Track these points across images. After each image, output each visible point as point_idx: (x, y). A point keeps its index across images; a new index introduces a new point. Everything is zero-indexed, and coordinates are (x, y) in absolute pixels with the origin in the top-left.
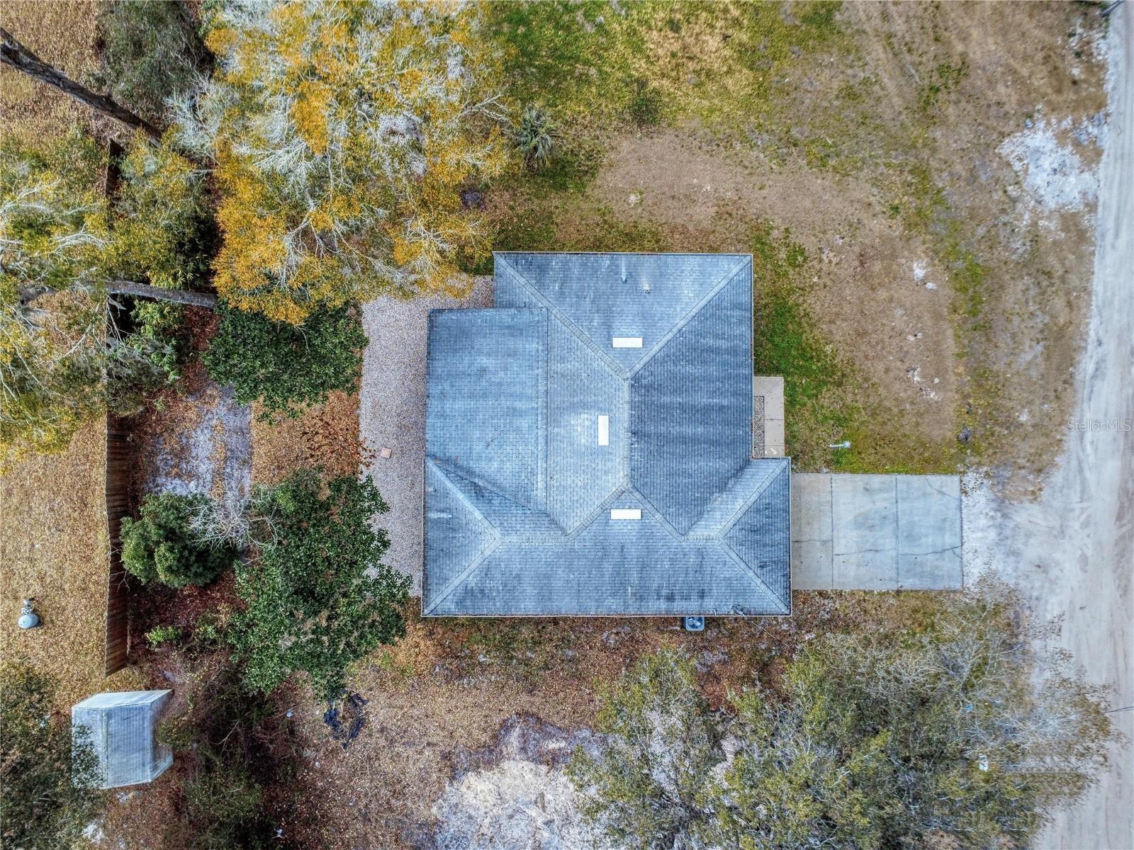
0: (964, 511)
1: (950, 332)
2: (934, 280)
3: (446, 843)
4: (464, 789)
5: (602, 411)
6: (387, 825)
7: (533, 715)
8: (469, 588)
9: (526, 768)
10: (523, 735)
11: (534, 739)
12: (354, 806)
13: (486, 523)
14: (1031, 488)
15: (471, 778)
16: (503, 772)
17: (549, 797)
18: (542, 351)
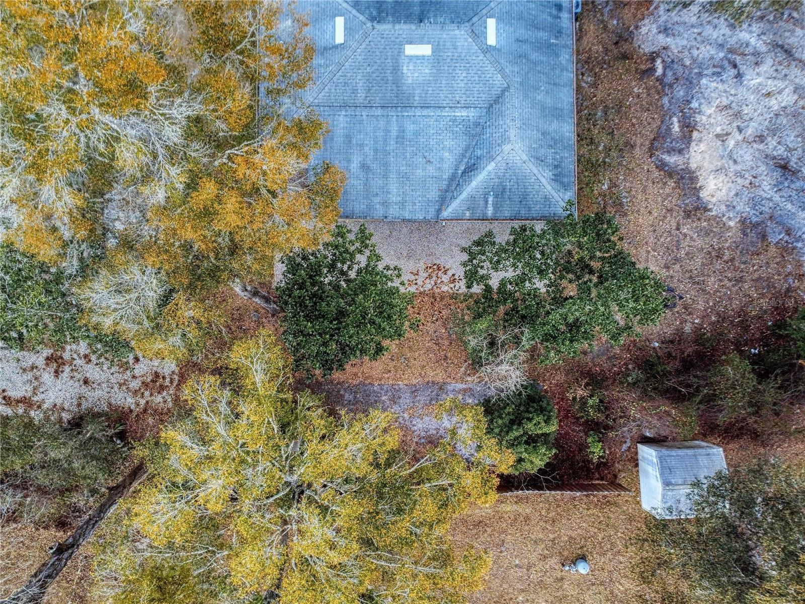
3: (758, 214)
4: (714, 200)
5: (401, 51)
6: (744, 263)
7: (652, 144)
8: (553, 177)
9: (696, 149)
10: (668, 152)
11: (671, 143)
12: (730, 291)
13: (499, 158)
15: (704, 194)
16: (699, 168)
17: (718, 130)
18: (346, 111)
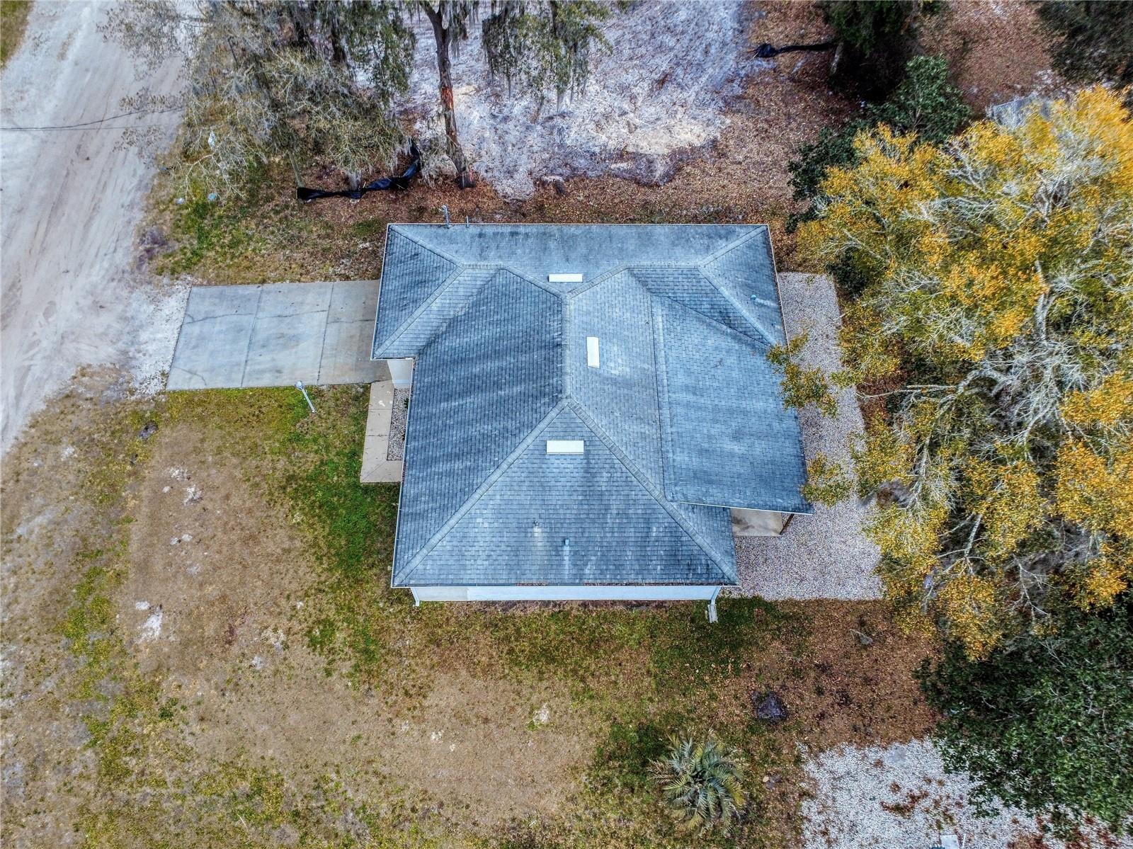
0: (170, 357)
1: (134, 547)
2: (136, 613)
3: (714, 102)
4: (703, 135)
5: (594, 372)
6: (769, 112)
7: (645, 185)
8: (724, 239)
9: (647, 149)
10: (652, 171)
11: (641, 169)
13: (715, 282)
14: (86, 379)
15: (697, 143)
16: (669, 146)
17: (624, 131)
18: (668, 451)
